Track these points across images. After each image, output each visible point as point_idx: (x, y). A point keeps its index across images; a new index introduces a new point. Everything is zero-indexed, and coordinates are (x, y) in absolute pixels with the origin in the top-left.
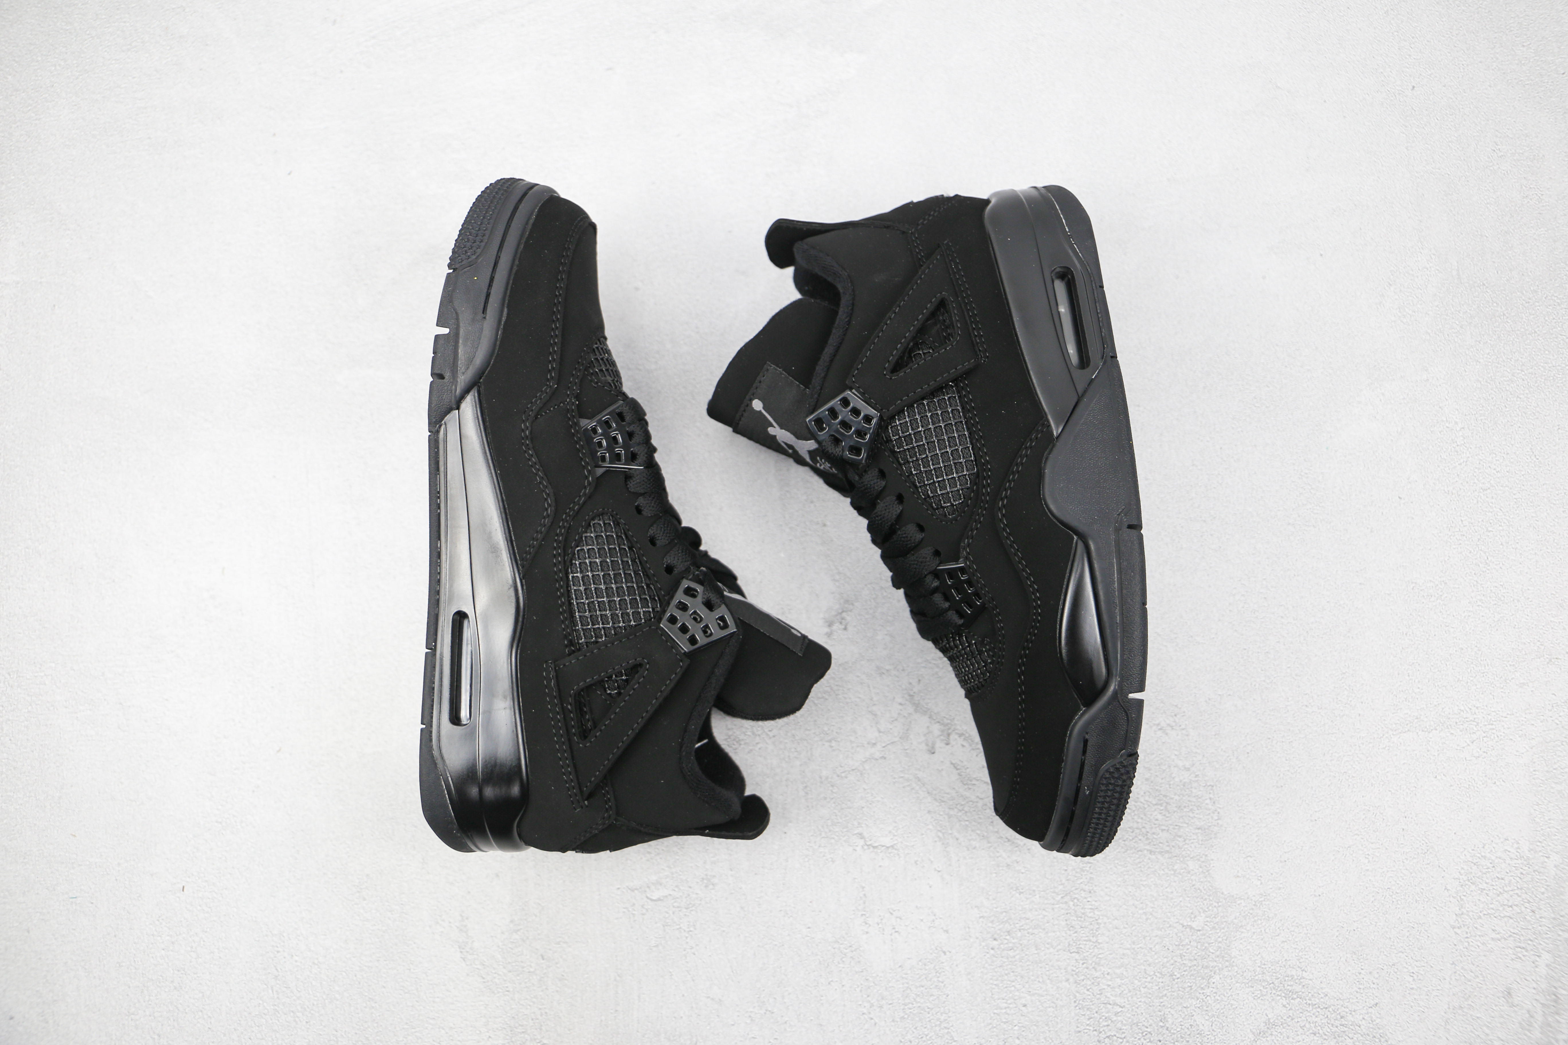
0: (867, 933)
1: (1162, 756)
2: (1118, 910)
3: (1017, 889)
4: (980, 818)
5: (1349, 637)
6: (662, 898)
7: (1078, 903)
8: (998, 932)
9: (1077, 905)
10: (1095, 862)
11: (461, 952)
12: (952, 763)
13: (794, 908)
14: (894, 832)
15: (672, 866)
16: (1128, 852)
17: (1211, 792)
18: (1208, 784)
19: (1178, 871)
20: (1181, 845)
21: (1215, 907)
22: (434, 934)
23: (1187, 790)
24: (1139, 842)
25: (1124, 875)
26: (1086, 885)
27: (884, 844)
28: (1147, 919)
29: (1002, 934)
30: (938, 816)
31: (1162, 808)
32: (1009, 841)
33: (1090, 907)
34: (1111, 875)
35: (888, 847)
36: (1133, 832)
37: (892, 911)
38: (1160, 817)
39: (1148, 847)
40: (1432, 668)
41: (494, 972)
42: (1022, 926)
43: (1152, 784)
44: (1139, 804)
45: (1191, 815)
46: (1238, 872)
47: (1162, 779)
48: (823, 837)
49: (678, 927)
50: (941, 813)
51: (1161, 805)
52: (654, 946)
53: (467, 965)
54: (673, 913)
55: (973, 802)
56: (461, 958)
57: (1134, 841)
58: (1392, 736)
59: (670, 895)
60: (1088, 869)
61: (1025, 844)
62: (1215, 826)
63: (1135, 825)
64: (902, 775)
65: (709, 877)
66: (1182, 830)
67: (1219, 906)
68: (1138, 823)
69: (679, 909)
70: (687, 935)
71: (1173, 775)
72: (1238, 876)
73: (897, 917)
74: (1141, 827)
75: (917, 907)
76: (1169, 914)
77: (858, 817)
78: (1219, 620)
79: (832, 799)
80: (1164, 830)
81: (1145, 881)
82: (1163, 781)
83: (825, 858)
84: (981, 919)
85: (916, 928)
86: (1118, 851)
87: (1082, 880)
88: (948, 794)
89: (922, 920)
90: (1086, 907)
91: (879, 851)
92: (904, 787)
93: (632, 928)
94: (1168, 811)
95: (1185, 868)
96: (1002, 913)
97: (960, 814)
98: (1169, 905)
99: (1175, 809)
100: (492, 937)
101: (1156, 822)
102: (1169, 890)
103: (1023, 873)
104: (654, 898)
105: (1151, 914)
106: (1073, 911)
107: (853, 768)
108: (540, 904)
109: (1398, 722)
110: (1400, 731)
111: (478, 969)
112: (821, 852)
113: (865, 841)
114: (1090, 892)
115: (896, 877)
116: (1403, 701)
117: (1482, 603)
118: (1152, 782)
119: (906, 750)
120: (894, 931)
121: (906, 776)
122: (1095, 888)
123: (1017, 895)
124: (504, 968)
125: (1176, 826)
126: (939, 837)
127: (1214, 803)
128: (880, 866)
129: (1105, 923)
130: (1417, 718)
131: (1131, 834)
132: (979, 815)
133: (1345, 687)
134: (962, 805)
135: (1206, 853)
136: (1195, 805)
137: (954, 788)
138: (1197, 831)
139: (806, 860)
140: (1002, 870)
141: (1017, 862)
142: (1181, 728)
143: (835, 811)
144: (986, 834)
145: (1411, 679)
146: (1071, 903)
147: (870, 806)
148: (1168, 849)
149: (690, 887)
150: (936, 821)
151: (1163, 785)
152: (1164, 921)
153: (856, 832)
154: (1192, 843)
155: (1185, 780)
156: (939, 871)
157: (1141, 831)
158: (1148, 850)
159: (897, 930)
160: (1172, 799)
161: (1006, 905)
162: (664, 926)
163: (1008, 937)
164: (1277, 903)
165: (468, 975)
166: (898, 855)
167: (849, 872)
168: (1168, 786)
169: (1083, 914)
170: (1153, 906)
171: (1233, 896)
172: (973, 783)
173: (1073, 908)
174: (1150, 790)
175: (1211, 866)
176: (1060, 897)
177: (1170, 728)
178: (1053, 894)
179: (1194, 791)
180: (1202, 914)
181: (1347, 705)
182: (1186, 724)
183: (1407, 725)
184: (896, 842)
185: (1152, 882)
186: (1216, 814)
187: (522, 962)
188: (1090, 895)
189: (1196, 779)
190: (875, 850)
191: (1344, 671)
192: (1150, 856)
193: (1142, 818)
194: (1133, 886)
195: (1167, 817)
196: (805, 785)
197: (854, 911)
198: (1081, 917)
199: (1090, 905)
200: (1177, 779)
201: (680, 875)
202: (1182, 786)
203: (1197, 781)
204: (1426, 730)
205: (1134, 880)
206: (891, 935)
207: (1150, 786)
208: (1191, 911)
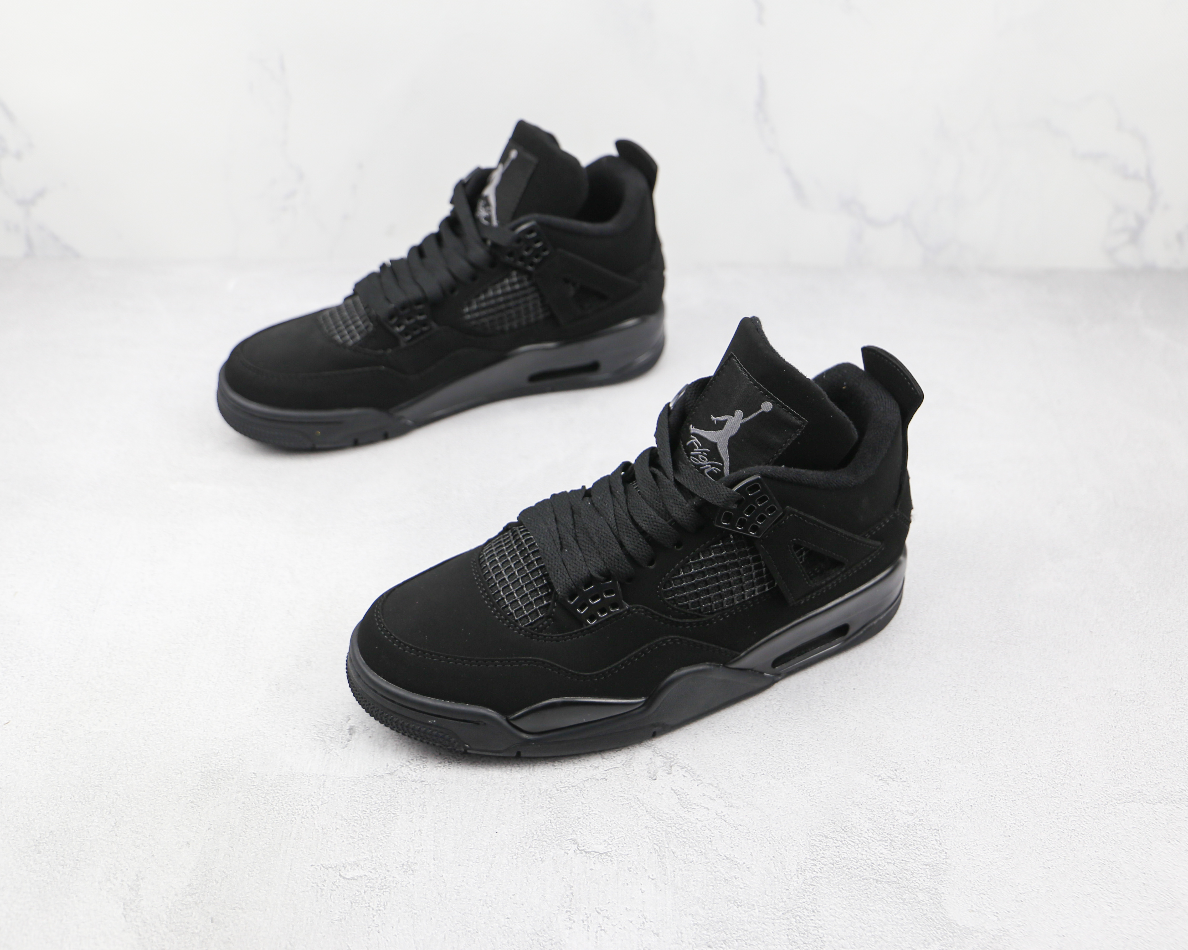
0: (570, 928)
1: (885, 802)
2: (845, 931)
3: (735, 902)
4: (699, 837)
5: (1060, 724)
6: (356, 878)
7: (801, 921)
8: (713, 940)
9: (800, 922)
10: (818, 885)
11: (124, 909)
12: (672, 790)
13: (495, 899)
14: (608, 841)
15: (373, 851)
16: (853, 879)
17: (937, 834)
18: (933, 828)
19: (907, 900)
20: (908, 877)
21: (950, 936)
22: (101, 890)
23: (912, 831)
24: (864, 871)
25: (850, 899)
26: (808, 905)
27: (597, 851)
28: (876, 942)
29: (717, 942)
30: (655, 831)
31: (886, 844)
32: (727, 858)
33: (814, 925)
34: (836, 898)
35: (600, 854)
36: (857, 862)
37: (599, 911)
38: (884, 851)
39: (874, 877)
40: (1146, 754)
41: (153, 930)
42: (739, 937)
43: (875, 823)
44: (862, 838)
45: (917, 852)
46: (972, 906)
47: (885, 820)
48: (536, 840)
49: (367, 905)
50: (659, 830)
51: (886, 841)
52: (336, 921)
53: (126, 921)
54: (365, 892)
55: (692, 823)
56: (123, 914)
57: (859, 870)
58: (1116, 804)
59: (365, 875)
60: (811, 890)
61: (744, 863)
62: (943, 864)
63: (860, 856)
64: (622, 795)
65: (409, 864)
66: (908, 865)
67: (955, 936)
68: (862, 854)
69: (372, 889)
70: (375, 914)
71: (896, 818)
72: (973, 911)
73: (604, 917)
74: (865, 858)
75: (626, 909)
76: (900, 939)
77: (573, 825)
78: (933, 703)
79: (549, 808)
80: (891, 863)
81: (872, 906)
82: (886, 822)
83: (534, 857)
84: (696, 926)
85: (624, 928)
86: (842, 877)
87: (804, 900)
88: (667, 814)
89: (631, 922)
90: (808, 924)
91: (591, 856)
92: (623, 805)
93: (317, 901)
94: (894, 848)
95: (915, 899)
96: (718, 922)
97: (678, 832)
98: (900, 931)
99: (901, 846)
100: (163, 897)
101: (881, 856)
102: (898, 916)
103: (741, 888)
104: (347, 877)
105: (881, 937)
106: (795, 928)
107: (573, 785)
108: (225, 872)
109: (1120, 793)
110: (1124, 801)
111: (137, 926)
112: (530, 852)
113: (578, 846)
114: (813, 911)
115: (607, 880)
116: (1122, 777)
117: (1184, 710)
118: (875, 822)
119: (628, 775)
120: (600, 929)
121: (626, 796)
122: (818, 909)
123: (735, 908)
124: (167, 927)
125: (902, 860)
126: (655, 849)
127: (940, 844)
128: (591, 869)
129: (830, 942)
130: (1139, 792)
131: (855, 864)
132: (697, 834)
133: (1062, 762)
134: (681, 825)
135: (936, 887)
136: (921, 845)
137: (674, 810)
138: (925, 867)
139: (515, 857)
140: (720, 883)
141: (736, 878)
142: (902, 780)
143: (550, 818)
144: (704, 851)
145: (1126, 761)
146: (794, 920)
147: (587, 817)
148: (895, 879)
149: (388, 871)
150: (653, 836)
151: (887, 825)
152: (896, 945)
153: (569, 838)
154: (920, 877)
155: (908, 823)
156: (653, 879)
157: (866, 862)
158: (873, 879)
159: (603, 928)
160: (897, 837)
161: (722, 915)
162: (351, 903)
163: (724, 946)
164: (1018, 939)
165: (124, 931)
166: (611, 861)
167: (557, 872)
168: (891, 826)
169: (806, 931)
170: (882, 930)
171: (969, 929)
172: (692, 807)
173: (795, 924)
174: (874, 828)
175: (943, 898)
176: (781, 913)
177: (891, 780)
178: (773, 910)
179: (918, 832)
180: (936, 942)
181: (1066, 776)
182: (907, 778)
183: (1130, 796)
184: (610, 850)
185: (880, 907)
186: (944, 853)
187: (188, 923)
188: (814, 914)
189: (920, 823)
190: (588, 855)
191: (1060, 750)
192: (877, 884)
193: (866, 851)
194: (859, 909)
195: (892, 852)
196: (523, 795)
197: (558, 907)
198: (804, 934)
199: (813, 923)
200: (900, 821)
201: (380, 859)
202: (906, 828)
203: (922, 824)
204: (1150, 802)
205: (860, 905)
206: (597, 932)
207: (873, 824)
208: (924, 938)
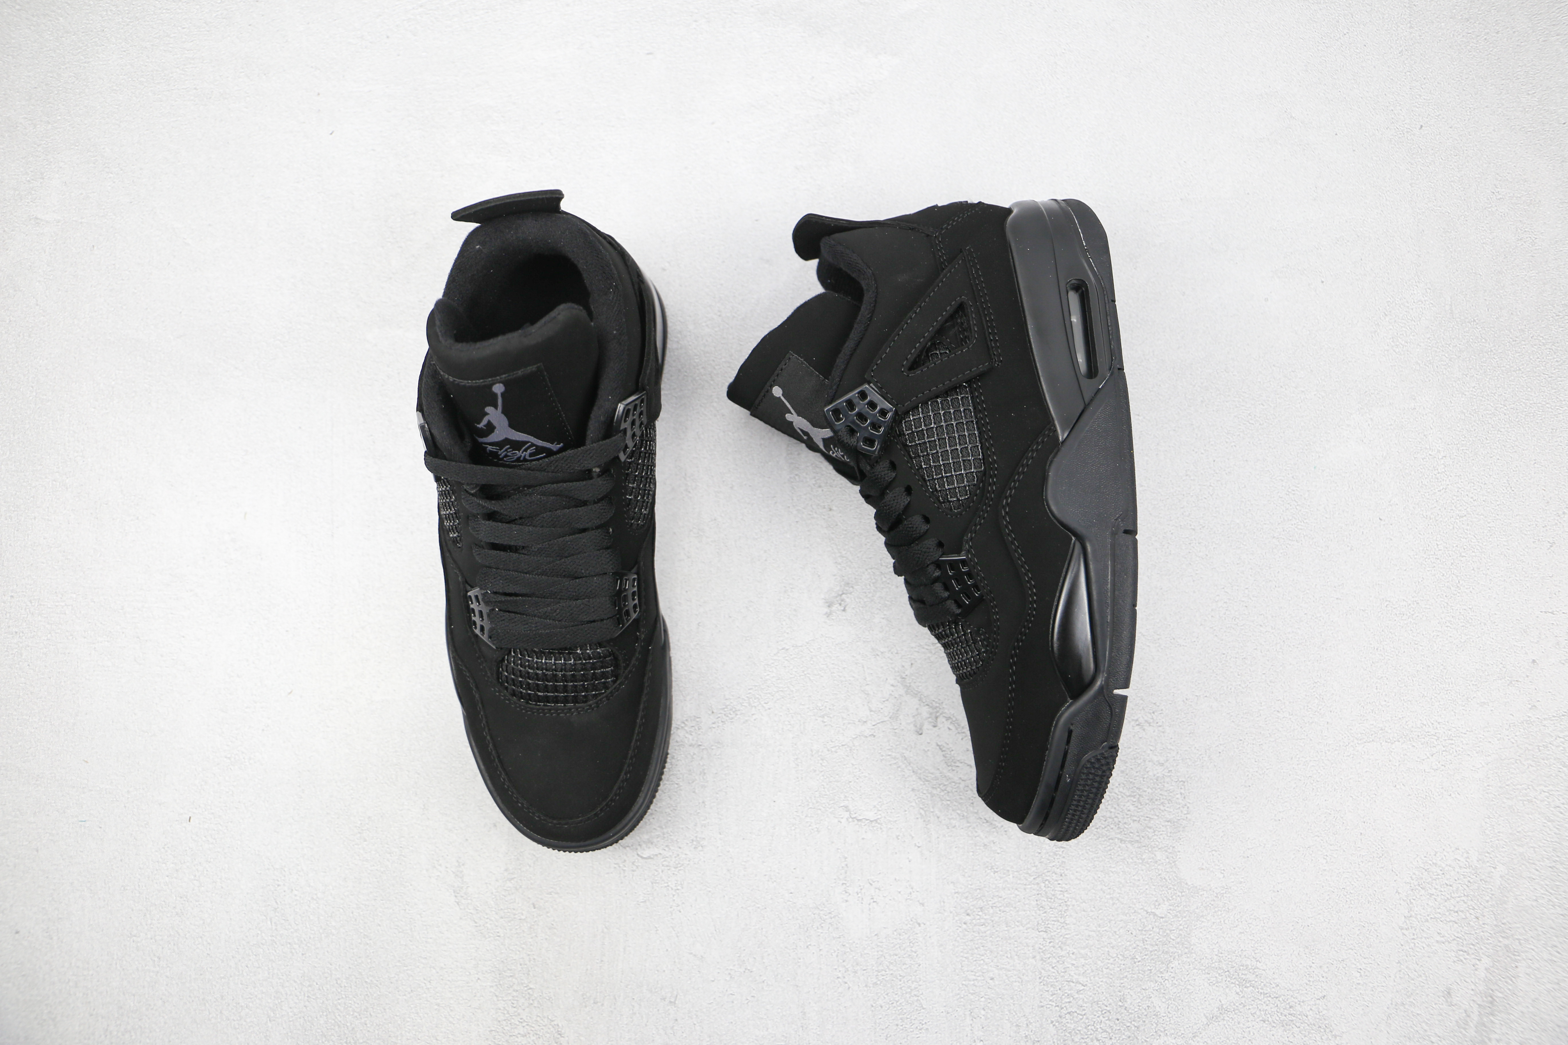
0: (847, 901)
1: (1138, 751)
2: (1087, 894)
3: (992, 868)
4: (961, 798)
5: (1323, 648)
6: (652, 857)
7: (1049, 885)
8: (972, 908)
9: (1048, 887)
10: (1068, 847)
11: (456, 896)
12: (938, 745)
13: (778, 873)
14: (878, 807)
15: (664, 827)
16: (1100, 839)
17: (1183, 787)
18: (1180, 780)
19: (1146, 860)
20: (1150, 836)
21: (1179, 896)
22: (430, 877)
23: (1160, 784)
24: (1111, 830)
25: (1095, 861)
26: (1058, 868)
27: (868, 818)
28: (1113, 904)
29: (975, 910)
30: (921, 794)
31: (1134, 800)
32: (987, 822)
33: (1061, 889)
34: (1083, 860)
35: (871, 821)
36: (1105, 821)
37: (871, 882)
38: (1132, 808)
39: (1119, 836)
40: (1399, 683)
41: (486, 917)
42: (994, 903)
43: (1127, 777)
44: (1113, 794)
45: (1162, 808)
46: (1203, 864)
47: (1137, 772)
48: (811, 808)
49: (666, 885)
50: (925, 792)
51: (1134, 797)
52: (642, 902)
53: (461, 909)
54: (662, 871)
55: (956, 783)
56: (456, 902)
57: (1106, 829)
58: (1357, 745)
59: (660, 854)
60: (1060, 853)
61: (1002, 826)
62: (1184, 819)
63: (1108, 814)
64: (890, 754)
65: (698, 839)
66: (1152, 822)
67: (1183, 896)
68: (1111, 812)
69: (668, 868)
70: (674, 893)
71: (1147, 769)
72: (1202, 869)
73: (876, 888)
74: (1113, 816)
75: (895, 879)
76: (1135, 901)
77: (845, 790)
78: (1201, 625)
79: (822, 772)
80: (1136, 820)
81: (1114, 868)
82: (1138, 774)
83: (810, 827)
84: (956, 895)
85: (894, 899)
86: (1090, 838)
87: (1054, 864)
88: (932, 774)
89: (900, 892)
90: (1056, 889)
91: (863, 824)
92: (890, 765)
93: (622, 883)
94: (1141, 803)
95: (1153, 858)
96: (976, 890)
97: (942, 794)
98: (1135, 892)
99: (1147, 801)
100: (486, 883)
101: (1128, 813)
102: (1136, 877)
103: (998, 853)
104: (645, 856)
105: (1118, 900)
106: (1044, 893)
107: (843, 744)
108: (534, 855)
109: (1364, 732)
110: (1365, 740)
111: (471, 913)
112: (807, 822)
113: (850, 813)
114: (1061, 875)
115: (878, 850)
116: (1370, 712)
117: (1451, 624)
118: (1127, 775)
119: (895, 729)
120: (872, 901)
121: (894, 754)
122: (1066, 872)
123: (992, 874)
124: (497, 914)
125: (1147, 817)
126: (921, 814)
127: (1184, 798)
128: (863, 839)
129: (1073, 905)
130: (1382, 730)
131: (1104, 823)
132: (960, 795)
133: (1316, 696)
134: (945, 785)
135: (1174, 845)
136: (1166, 799)
137: (938, 769)
138: (1166, 823)
139: (793, 828)
140: (979, 849)
141: (994, 843)
142: (1158, 725)
143: (823, 783)
144: (965, 814)
145: (1378, 692)
146: (1043, 885)
147: (857, 781)
148: (1138, 838)
149: (680, 848)
150: (919, 799)
151: (1137, 778)
152: (1130, 907)
153: (842, 805)
154: (1161, 834)
155: (1158, 775)
156: (919, 847)
157: (1114, 820)
158: (1118, 839)
159: (875, 900)
160: (1145, 791)
161: (980, 882)
162: (652, 883)
163: (980, 913)
164: (1237, 897)
165: (461, 918)
166: (881, 829)
167: (833, 842)
168: (1141, 779)
169: (1054, 895)
170: (1120, 892)
171: (1196, 887)
172: (957, 765)
173: (1044, 889)
174: (1125, 782)
175: (1178, 857)
176: (1032, 878)
177: (1148, 725)
178: (1026, 875)
179: (1166, 785)
180: (1166, 903)
181: (1316, 713)
182: (1163, 722)
183: (1372, 735)
184: (879, 817)
185: (1120, 869)
186: (1186, 808)
187: (514, 909)
188: (1061, 878)
189: (1169, 774)
190: (859, 823)
191: (1316, 681)
192: (1120, 844)
193: (1115, 808)
194: (1102, 871)
195: (1139, 809)
196: (796, 757)
197: (835, 879)
198: (1051, 899)
199: (1060, 887)
200: (1150, 773)
201: (671, 835)
202: (1155, 781)
203: (1170, 776)
204: (1389, 741)
205: (1104, 867)
206: (869, 904)
207: (1124, 778)
208: (1156, 899)
